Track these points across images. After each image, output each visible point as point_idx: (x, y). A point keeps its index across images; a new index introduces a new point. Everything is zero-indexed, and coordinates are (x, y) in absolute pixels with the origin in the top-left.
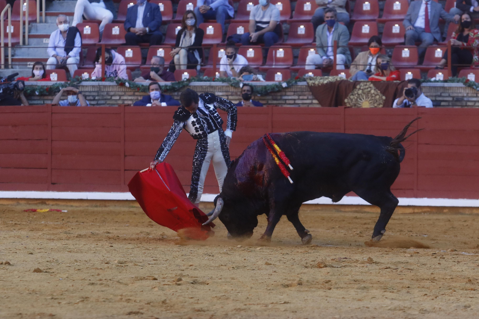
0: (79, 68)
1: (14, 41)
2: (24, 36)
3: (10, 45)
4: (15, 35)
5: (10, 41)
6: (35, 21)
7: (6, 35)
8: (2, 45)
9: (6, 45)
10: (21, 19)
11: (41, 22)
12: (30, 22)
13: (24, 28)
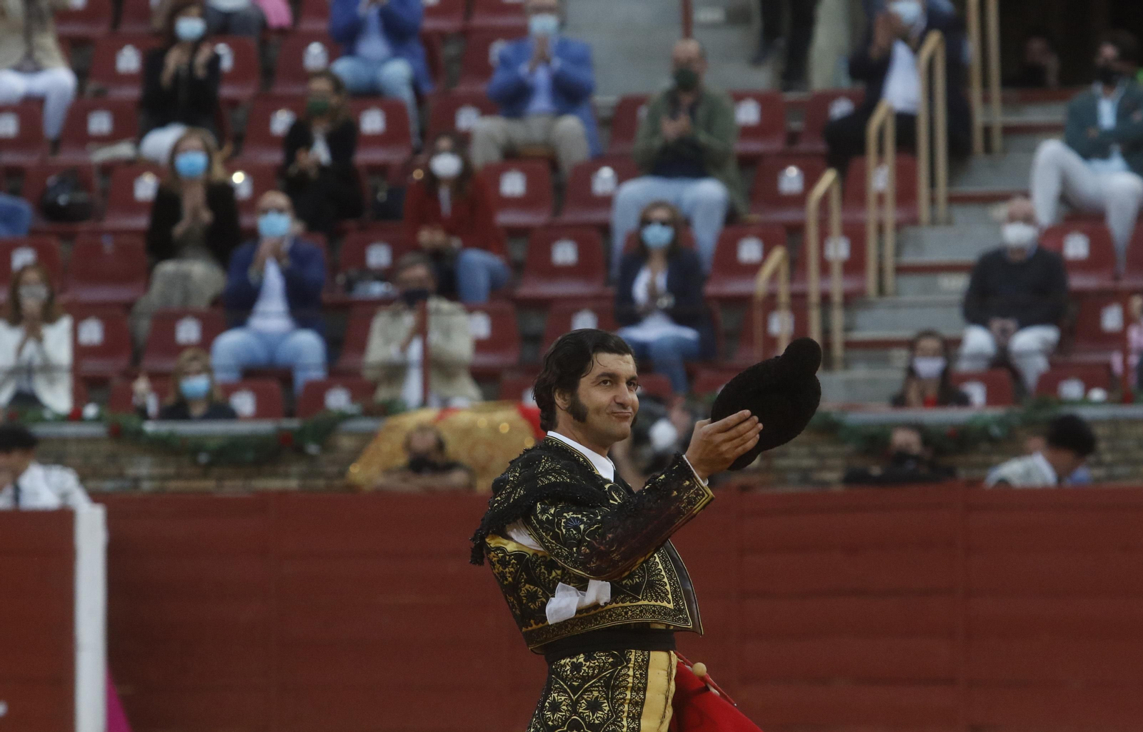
0: (1052, 364)
1: (851, 284)
2: (881, 271)
3: (837, 298)
4: (854, 265)
5: (837, 285)
6: (914, 221)
7: (825, 267)
8: (814, 298)
9: (825, 299)
10: (871, 215)
11: (934, 222)
12: (899, 227)
13: (881, 244)
